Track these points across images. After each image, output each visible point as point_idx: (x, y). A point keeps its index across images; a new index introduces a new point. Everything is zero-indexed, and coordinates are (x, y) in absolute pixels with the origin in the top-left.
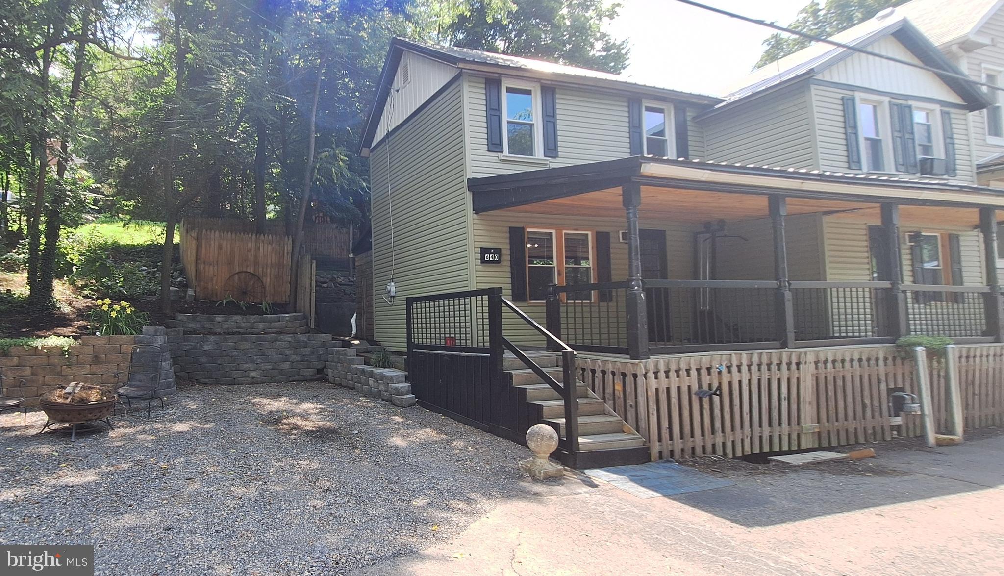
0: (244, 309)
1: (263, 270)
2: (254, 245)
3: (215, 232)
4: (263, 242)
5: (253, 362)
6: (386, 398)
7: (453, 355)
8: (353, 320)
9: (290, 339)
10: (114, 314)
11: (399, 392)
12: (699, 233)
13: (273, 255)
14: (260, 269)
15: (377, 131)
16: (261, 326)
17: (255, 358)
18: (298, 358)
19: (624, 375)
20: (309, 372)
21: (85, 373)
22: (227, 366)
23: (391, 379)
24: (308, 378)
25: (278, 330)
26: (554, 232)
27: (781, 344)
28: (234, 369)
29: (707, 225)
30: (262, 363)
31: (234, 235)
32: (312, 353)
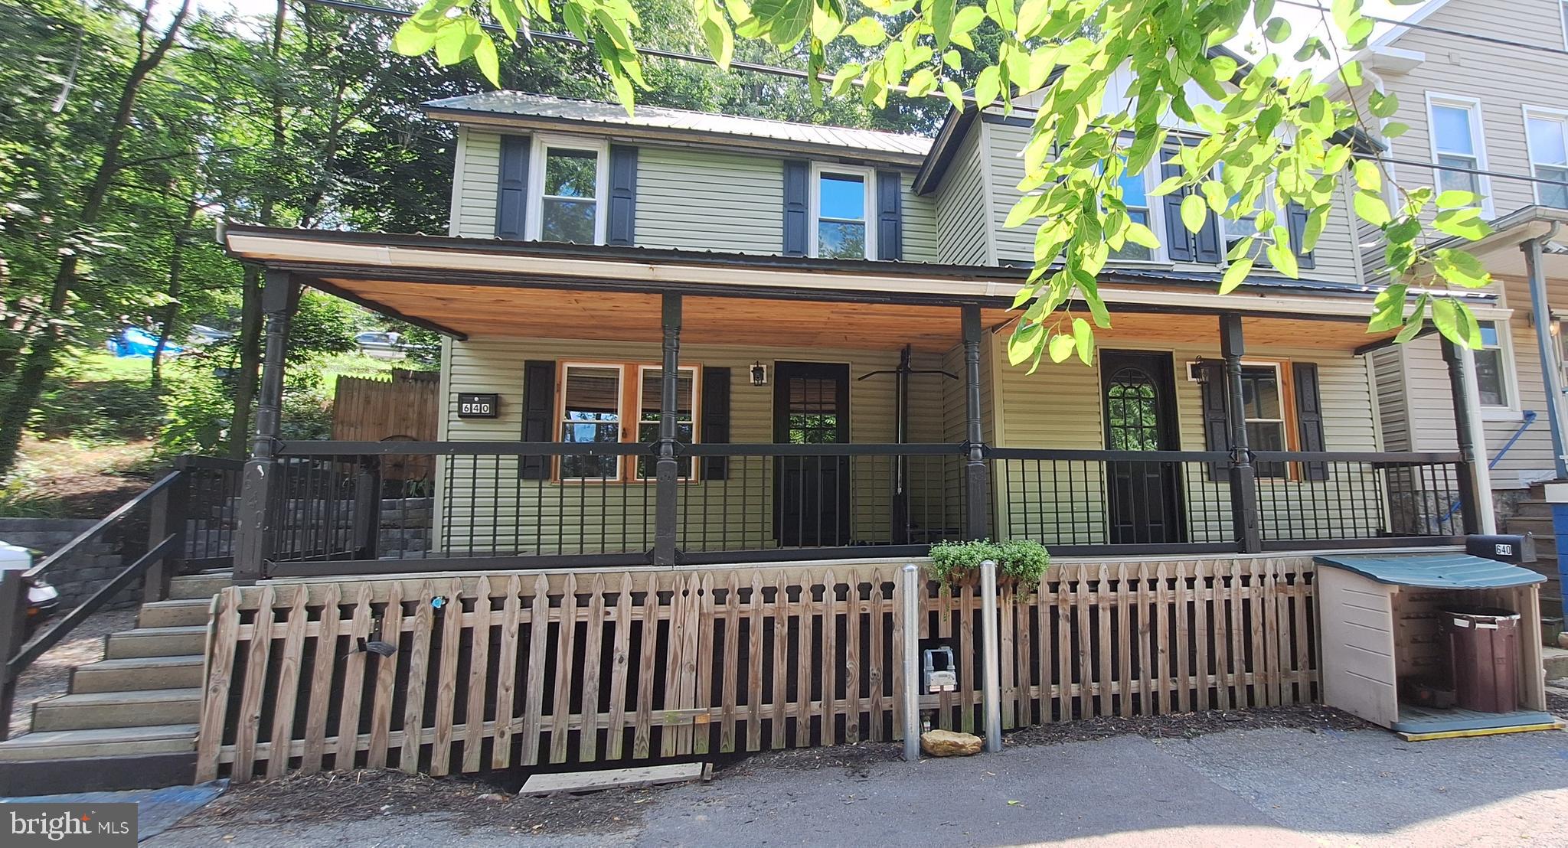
2: (418, 396)
26: (621, 367)
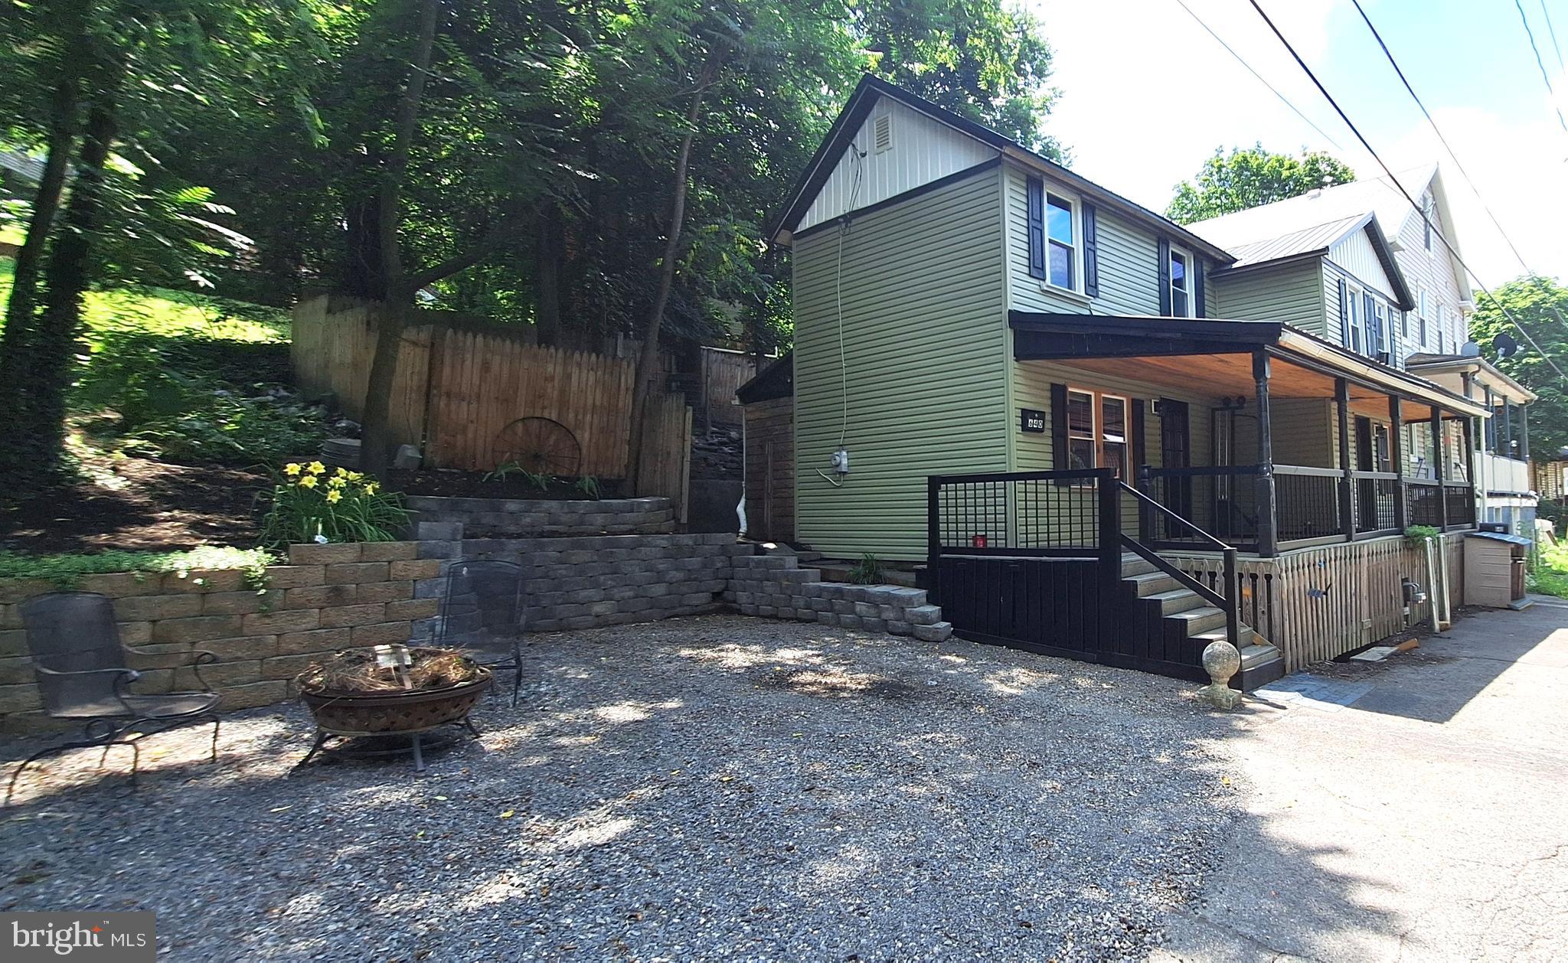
0: (545, 489)
1: (576, 416)
2: (559, 369)
3: (475, 337)
4: (579, 365)
5: (596, 585)
6: (900, 631)
7: (1027, 560)
8: (740, 509)
9: (664, 543)
10: (334, 496)
11: (926, 619)
12: (1218, 409)
13: (597, 391)
14: (571, 415)
15: (811, 208)
16: (599, 519)
17: (602, 578)
18: (680, 575)
19: (1254, 577)
20: (701, 599)
21: (309, 626)
22: (544, 596)
23: (909, 601)
24: (699, 608)
25: (631, 527)
26: (1092, 394)
27: (1347, 537)
28: (560, 601)
29: (1226, 401)
30: (614, 587)
31: (517, 346)
32: (705, 566)
